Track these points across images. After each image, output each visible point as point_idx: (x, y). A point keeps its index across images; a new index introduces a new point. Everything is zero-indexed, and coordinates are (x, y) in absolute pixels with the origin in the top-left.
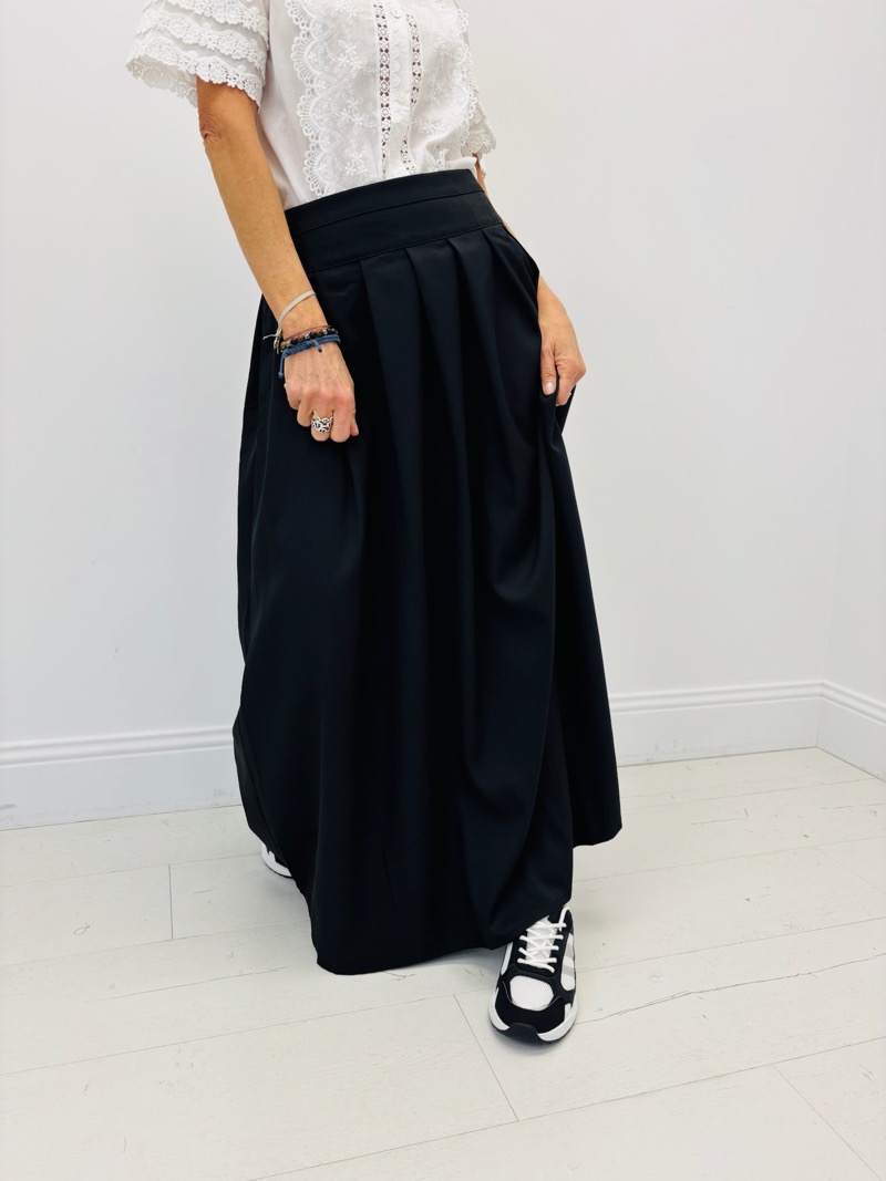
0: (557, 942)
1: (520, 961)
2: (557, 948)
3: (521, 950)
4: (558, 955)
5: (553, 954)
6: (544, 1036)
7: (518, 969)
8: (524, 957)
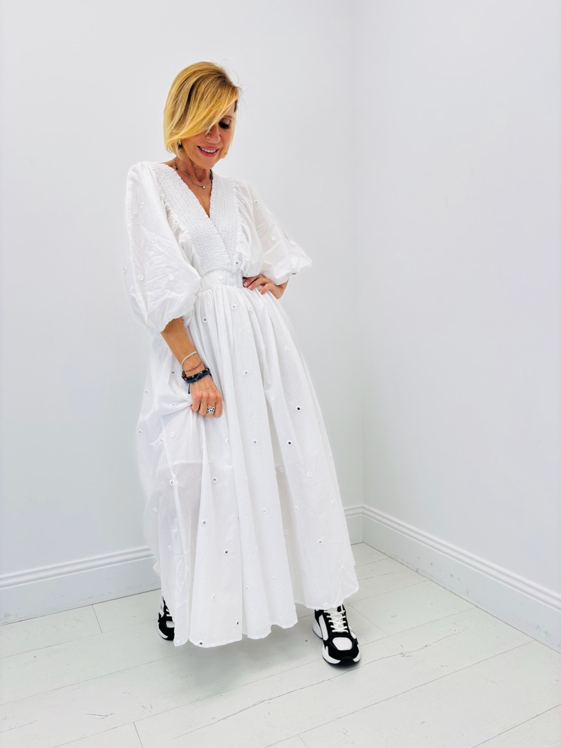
0: (345, 619)
1: (333, 631)
2: (345, 622)
3: (332, 626)
4: (345, 624)
5: (346, 624)
6: (355, 660)
7: (333, 635)
8: (334, 629)
